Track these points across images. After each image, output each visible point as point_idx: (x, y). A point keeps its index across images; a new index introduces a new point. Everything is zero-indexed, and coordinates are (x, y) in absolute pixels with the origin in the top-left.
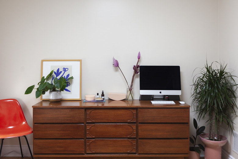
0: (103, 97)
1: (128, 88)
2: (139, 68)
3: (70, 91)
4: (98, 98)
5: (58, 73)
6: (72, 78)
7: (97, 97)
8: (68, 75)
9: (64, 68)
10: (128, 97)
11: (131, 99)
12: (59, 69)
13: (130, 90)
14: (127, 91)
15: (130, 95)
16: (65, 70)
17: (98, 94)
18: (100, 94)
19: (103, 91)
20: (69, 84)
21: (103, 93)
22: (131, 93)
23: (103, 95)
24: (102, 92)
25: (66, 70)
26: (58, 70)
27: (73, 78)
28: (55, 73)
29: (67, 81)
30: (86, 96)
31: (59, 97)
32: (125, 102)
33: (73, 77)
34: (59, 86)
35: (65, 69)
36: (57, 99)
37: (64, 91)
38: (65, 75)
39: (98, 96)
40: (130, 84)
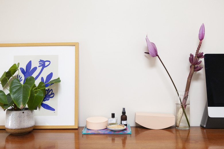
0: (124, 122)
1: (179, 102)
2: (202, 60)
3: (53, 110)
4: (113, 124)
5: (28, 71)
6: (58, 81)
7: (112, 122)
8: (51, 75)
9: (41, 61)
10: (178, 122)
11: (185, 127)
12: (30, 62)
13: (184, 106)
14: (178, 110)
15: (184, 117)
16: (43, 64)
17: (113, 116)
18: (118, 115)
19: (124, 109)
20: (52, 94)
21: (124, 113)
22: (184, 112)
23: (124, 117)
24: (121, 111)
25: (47, 64)
26: (29, 64)
27: (60, 81)
28: (22, 70)
29: (47, 88)
30: (88, 120)
31: (28, 124)
32: (171, 132)
33: (61, 79)
34: (21, 100)
35: (44, 62)
36: (21, 129)
37: (42, 108)
38: (44, 75)
39: (114, 120)
40: (182, 93)
